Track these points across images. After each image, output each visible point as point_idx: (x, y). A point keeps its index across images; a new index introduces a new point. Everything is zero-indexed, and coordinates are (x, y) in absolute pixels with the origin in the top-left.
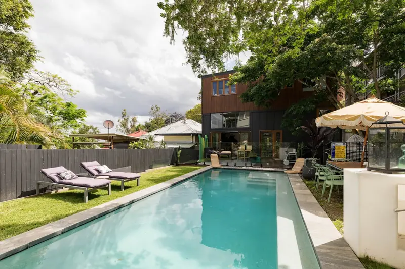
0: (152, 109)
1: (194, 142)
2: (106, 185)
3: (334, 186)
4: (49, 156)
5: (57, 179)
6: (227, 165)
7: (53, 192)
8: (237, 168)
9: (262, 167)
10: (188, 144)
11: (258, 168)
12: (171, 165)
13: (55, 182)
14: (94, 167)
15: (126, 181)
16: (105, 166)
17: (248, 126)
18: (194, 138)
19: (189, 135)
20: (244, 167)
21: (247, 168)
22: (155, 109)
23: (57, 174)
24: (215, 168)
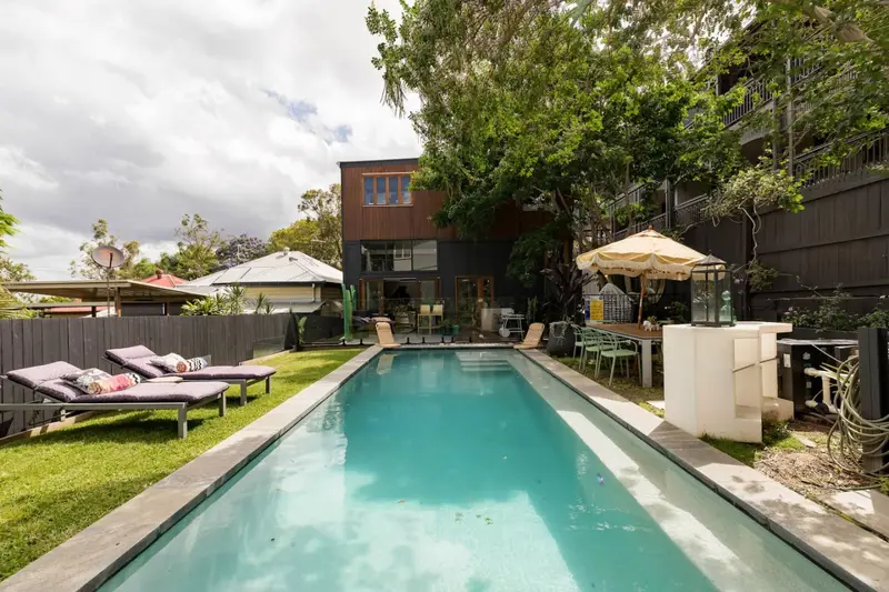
0: (185, 223)
1: (319, 300)
2: (217, 395)
3: (618, 358)
4: (16, 336)
5: (70, 393)
6: (408, 343)
7: (36, 431)
8: (429, 346)
9: (471, 341)
10: (308, 303)
11: (466, 345)
12: (286, 349)
13: (63, 400)
14: (148, 360)
15: (251, 383)
16: (173, 355)
17: (436, 269)
18: (319, 291)
19: (308, 284)
20: (442, 345)
21: (447, 346)
22: (192, 224)
23: (65, 378)
24: (387, 350)
